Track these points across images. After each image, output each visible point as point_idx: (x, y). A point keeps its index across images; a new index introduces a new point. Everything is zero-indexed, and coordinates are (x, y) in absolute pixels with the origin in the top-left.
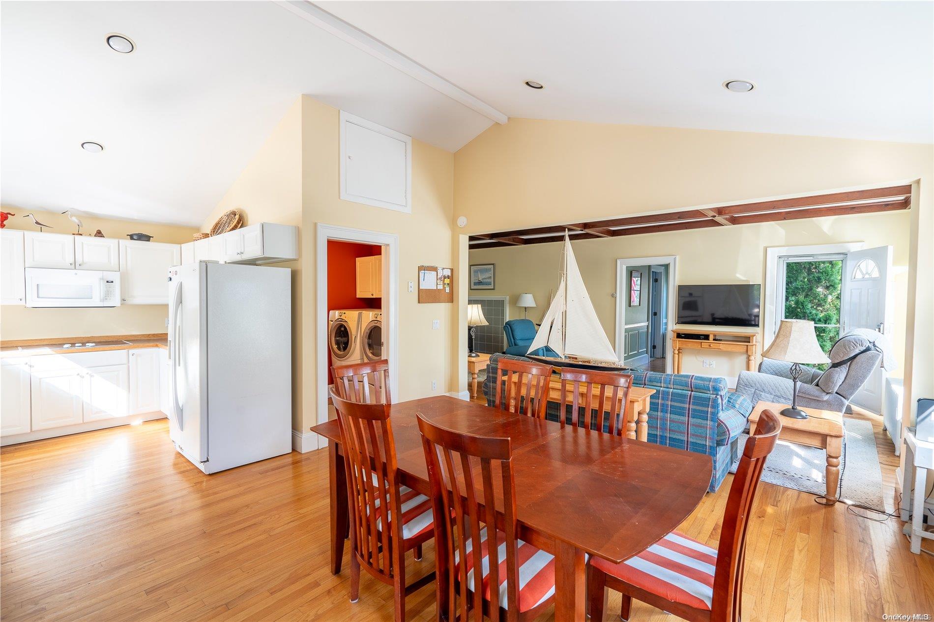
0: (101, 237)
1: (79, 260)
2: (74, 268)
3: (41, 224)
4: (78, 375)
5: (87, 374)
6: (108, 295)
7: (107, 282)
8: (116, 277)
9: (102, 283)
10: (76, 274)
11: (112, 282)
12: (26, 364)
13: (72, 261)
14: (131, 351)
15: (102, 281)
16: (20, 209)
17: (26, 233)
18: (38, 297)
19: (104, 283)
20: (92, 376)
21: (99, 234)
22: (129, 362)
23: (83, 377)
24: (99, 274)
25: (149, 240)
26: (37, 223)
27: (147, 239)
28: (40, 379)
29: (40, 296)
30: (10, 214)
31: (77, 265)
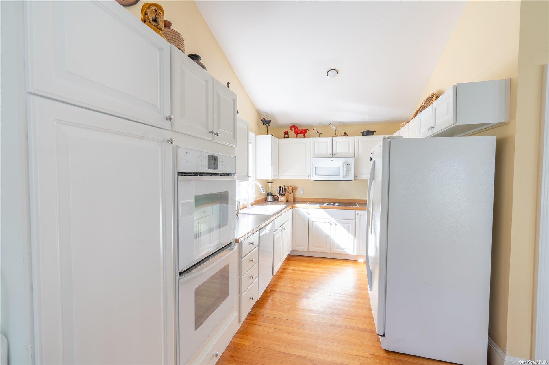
0: (346, 136)
1: (334, 152)
2: (332, 157)
3: (319, 133)
4: (329, 223)
5: (333, 223)
6: (347, 173)
7: (347, 164)
8: (351, 161)
9: (344, 166)
10: (332, 160)
11: (350, 164)
12: (307, 212)
13: (331, 153)
14: (357, 212)
15: (345, 164)
16: (311, 126)
17: (312, 139)
18: (315, 175)
19: (345, 165)
20: (336, 225)
21: (345, 134)
22: (356, 219)
23: (332, 224)
24: (343, 160)
25: (373, 134)
26: (318, 133)
27: (371, 134)
28: (313, 222)
29: (316, 174)
30: (307, 130)
31: (333, 155)
